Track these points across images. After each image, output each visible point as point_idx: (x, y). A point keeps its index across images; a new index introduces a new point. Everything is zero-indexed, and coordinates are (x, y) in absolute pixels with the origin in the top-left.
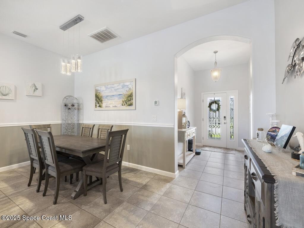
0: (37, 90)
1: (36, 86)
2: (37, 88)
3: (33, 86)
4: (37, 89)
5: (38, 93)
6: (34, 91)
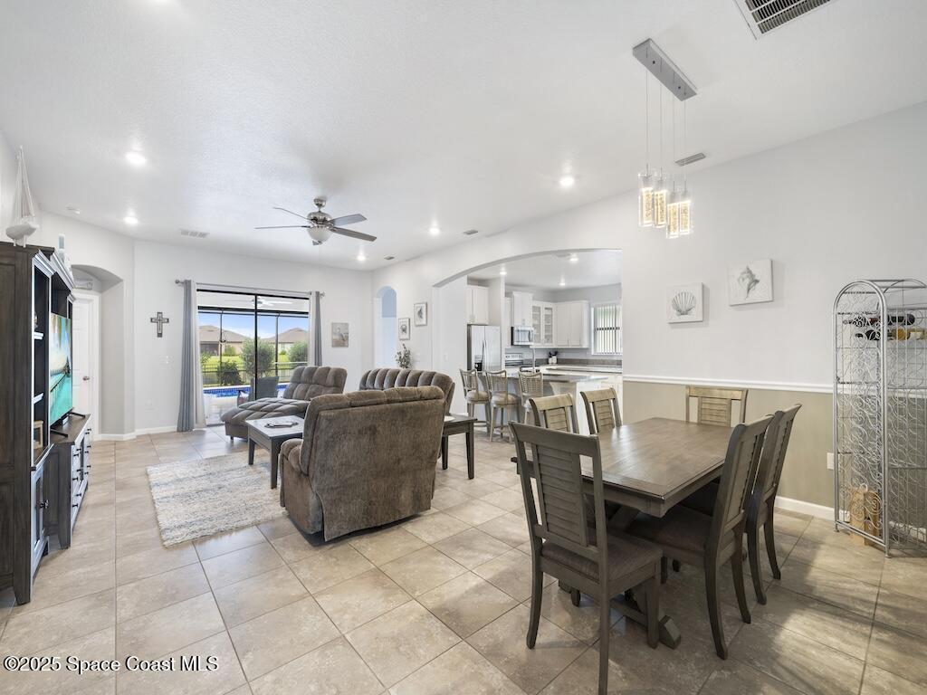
0: (758, 285)
1: (753, 273)
2: (757, 278)
3: (745, 276)
4: (757, 281)
5: (761, 292)
6: (749, 290)
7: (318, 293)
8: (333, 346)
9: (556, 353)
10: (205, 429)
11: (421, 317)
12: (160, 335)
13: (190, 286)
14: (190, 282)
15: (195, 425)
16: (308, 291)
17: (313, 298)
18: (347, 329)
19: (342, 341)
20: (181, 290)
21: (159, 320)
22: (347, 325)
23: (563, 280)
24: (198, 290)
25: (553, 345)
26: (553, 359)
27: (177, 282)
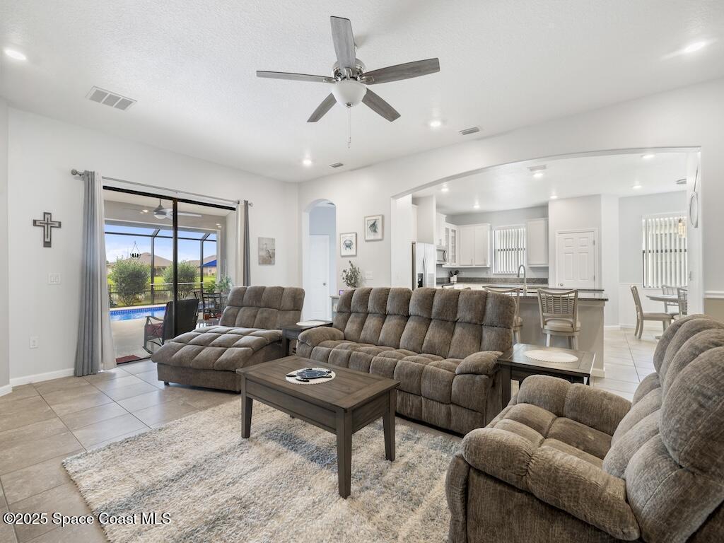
7: (246, 203)
8: (260, 264)
9: (457, 273)
10: (113, 371)
11: (375, 231)
12: (47, 244)
13: (93, 180)
14: (93, 173)
15: (101, 365)
16: (235, 199)
17: (240, 209)
18: (274, 244)
19: (268, 259)
20: (80, 185)
21: (46, 224)
22: (273, 240)
23: (477, 203)
24: (105, 188)
25: (456, 265)
26: (454, 279)
27: (74, 173)
